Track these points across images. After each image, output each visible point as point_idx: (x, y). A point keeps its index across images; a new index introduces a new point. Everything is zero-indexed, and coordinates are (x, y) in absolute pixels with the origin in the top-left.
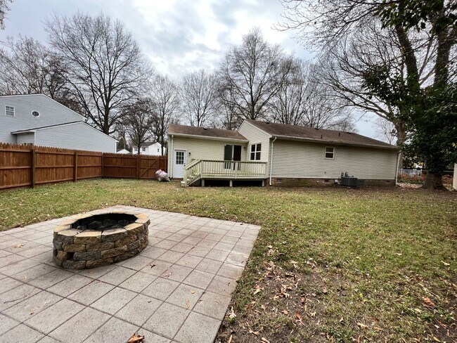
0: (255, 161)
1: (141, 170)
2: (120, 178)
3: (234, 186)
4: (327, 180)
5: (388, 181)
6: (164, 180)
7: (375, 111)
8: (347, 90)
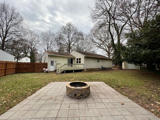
0: (78, 63)
1: (36, 69)
2: (25, 73)
3: (75, 72)
4: (98, 68)
5: (111, 68)
6: (47, 72)
7: (103, 49)
8: (96, 43)
